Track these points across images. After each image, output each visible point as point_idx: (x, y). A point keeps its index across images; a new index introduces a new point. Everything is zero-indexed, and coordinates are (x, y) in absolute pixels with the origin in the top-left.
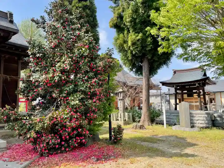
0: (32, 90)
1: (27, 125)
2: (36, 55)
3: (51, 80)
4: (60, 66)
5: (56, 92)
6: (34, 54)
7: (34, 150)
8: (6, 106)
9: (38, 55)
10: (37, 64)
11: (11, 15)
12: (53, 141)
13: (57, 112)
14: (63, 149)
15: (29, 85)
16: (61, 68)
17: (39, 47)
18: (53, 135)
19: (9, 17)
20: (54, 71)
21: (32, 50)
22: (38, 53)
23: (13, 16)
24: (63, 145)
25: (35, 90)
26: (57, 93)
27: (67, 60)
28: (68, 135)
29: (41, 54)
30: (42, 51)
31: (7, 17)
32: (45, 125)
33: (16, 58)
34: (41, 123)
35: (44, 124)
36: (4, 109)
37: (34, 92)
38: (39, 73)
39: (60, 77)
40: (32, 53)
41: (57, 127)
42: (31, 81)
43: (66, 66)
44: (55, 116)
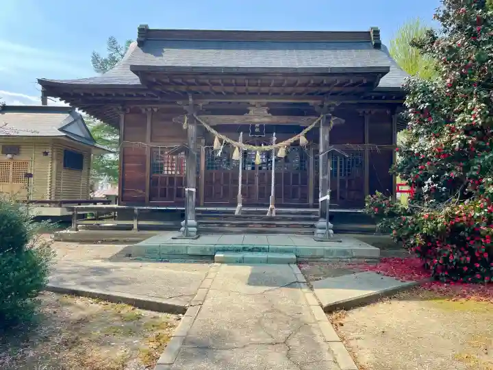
0: (415, 167)
1: (409, 224)
2: (418, 106)
3: (445, 149)
4: (463, 121)
5: (458, 169)
6: (415, 106)
7: (425, 269)
8: (377, 192)
9: (421, 107)
10: (421, 122)
11: (377, 32)
12: (455, 257)
13: (460, 206)
14: (478, 276)
15: (410, 159)
16: (465, 124)
17: (423, 92)
18: (455, 246)
19: (372, 37)
20: (452, 131)
21: (411, 99)
22: (422, 102)
23: (380, 33)
24: (477, 270)
25: (420, 167)
26: (460, 171)
27: (477, 106)
28: (486, 251)
29: (427, 104)
30: (429, 97)
31: (371, 38)
32: (440, 225)
33: (388, 112)
34: (431, 221)
35: (437, 223)
36: (375, 196)
37: (419, 170)
38: (425, 136)
39: (464, 141)
40: (412, 105)
41: (462, 233)
42: (413, 152)
43: (476, 118)
44: (456, 213)
